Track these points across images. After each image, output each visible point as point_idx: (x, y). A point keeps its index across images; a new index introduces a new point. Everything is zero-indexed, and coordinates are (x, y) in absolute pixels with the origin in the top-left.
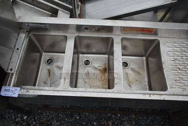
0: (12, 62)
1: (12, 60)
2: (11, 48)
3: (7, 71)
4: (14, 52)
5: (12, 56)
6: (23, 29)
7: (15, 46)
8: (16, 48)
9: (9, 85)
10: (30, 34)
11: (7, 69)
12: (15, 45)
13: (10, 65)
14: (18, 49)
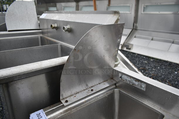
0: (75, 96)
1: (77, 94)
2: (87, 85)
3: (62, 100)
4: (86, 90)
5: (81, 91)
6: (114, 80)
7: (92, 87)
8: (92, 88)
9: (47, 114)
10: (116, 89)
11: (64, 97)
12: (94, 86)
13: (71, 97)
14: (92, 90)
